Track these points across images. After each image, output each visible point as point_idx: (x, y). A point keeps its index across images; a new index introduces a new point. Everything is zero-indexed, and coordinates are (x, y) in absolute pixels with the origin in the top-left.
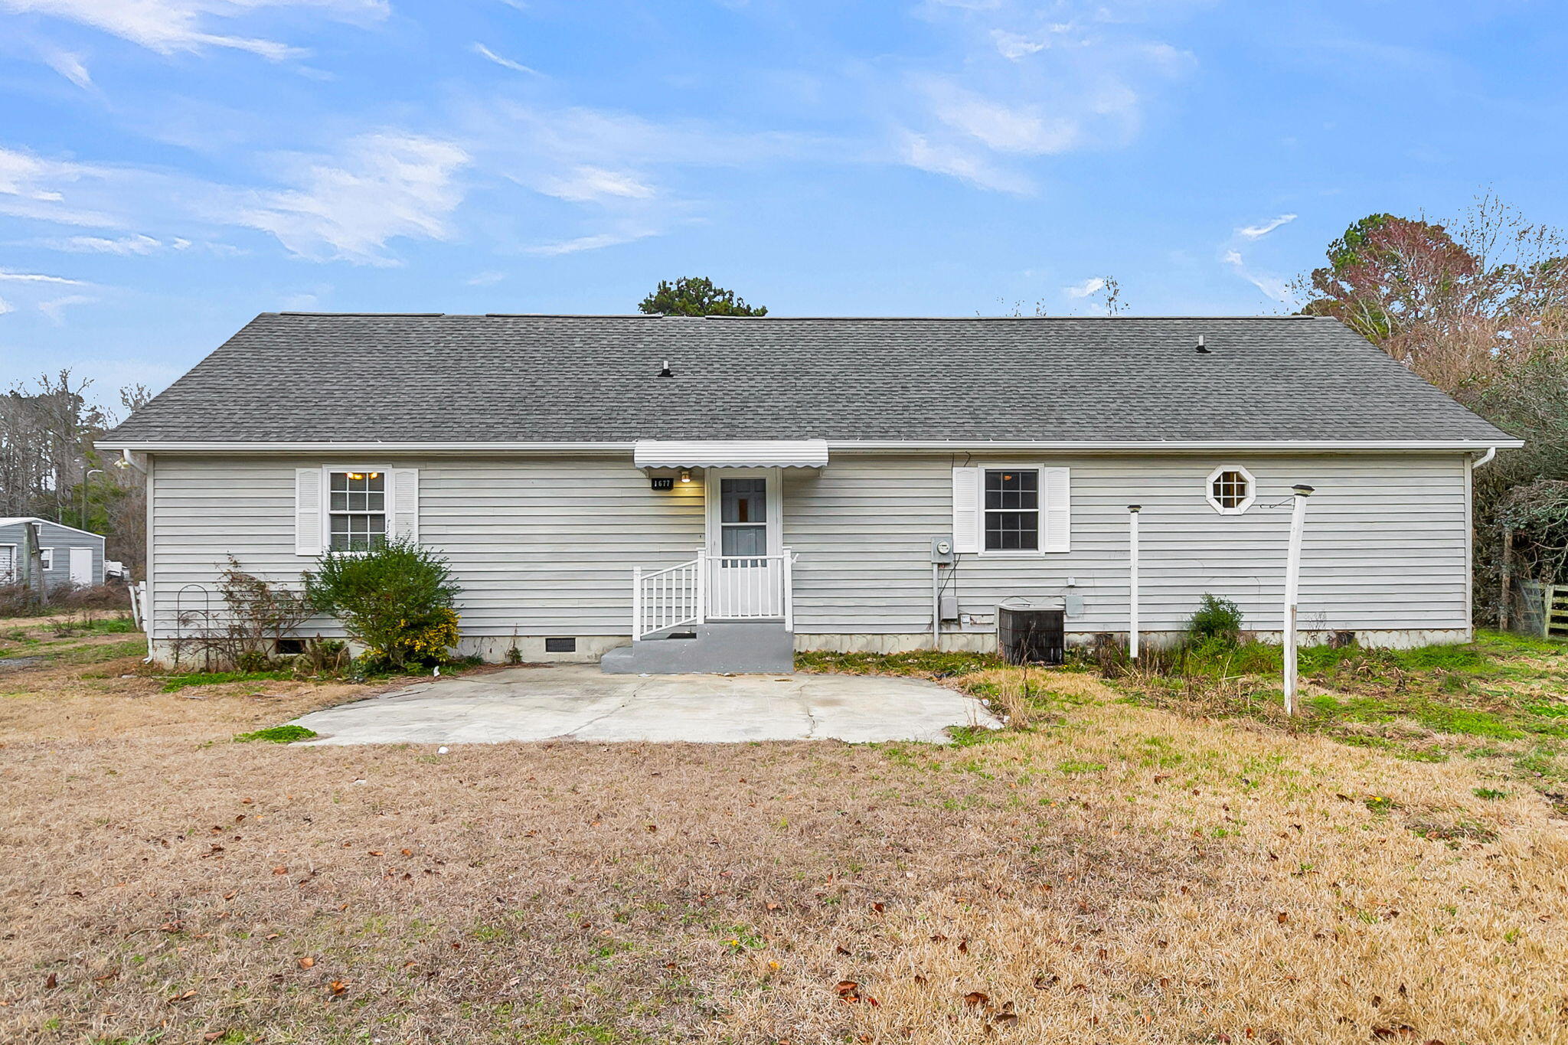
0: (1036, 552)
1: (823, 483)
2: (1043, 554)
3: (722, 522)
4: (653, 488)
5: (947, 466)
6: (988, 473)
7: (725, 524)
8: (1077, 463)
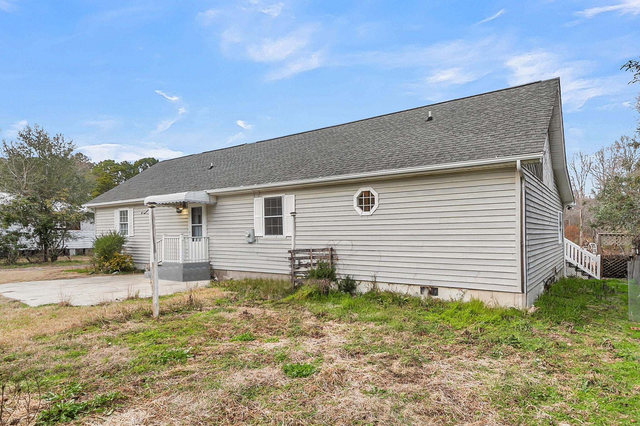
0: (282, 236)
1: (218, 208)
2: (285, 237)
3: (192, 224)
4: (177, 212)
5: (252, 197)
6: (266, 200)
7: (193, 225)
8: (298, 192)
